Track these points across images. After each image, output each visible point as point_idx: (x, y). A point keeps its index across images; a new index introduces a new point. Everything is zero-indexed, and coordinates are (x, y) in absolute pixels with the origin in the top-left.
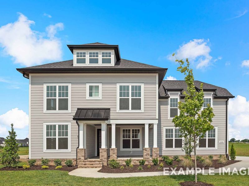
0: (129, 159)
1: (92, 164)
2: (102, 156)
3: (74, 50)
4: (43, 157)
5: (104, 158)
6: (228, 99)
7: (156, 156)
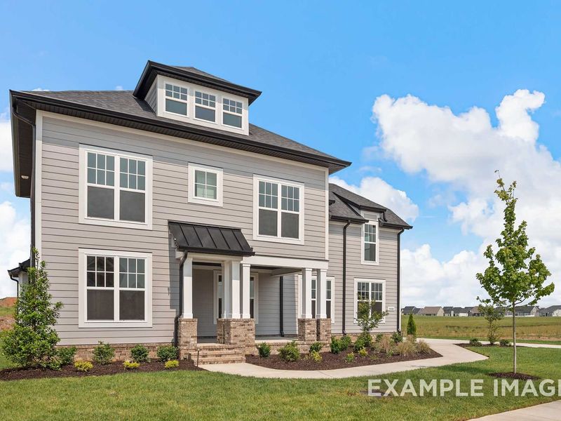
0: (290, 341)
1: (220, 356)
2: (236, 336)
3: (158, 76)
4: (102, 340)
5: (240, 341)
6: (403, 231)
7: (326, 335)
